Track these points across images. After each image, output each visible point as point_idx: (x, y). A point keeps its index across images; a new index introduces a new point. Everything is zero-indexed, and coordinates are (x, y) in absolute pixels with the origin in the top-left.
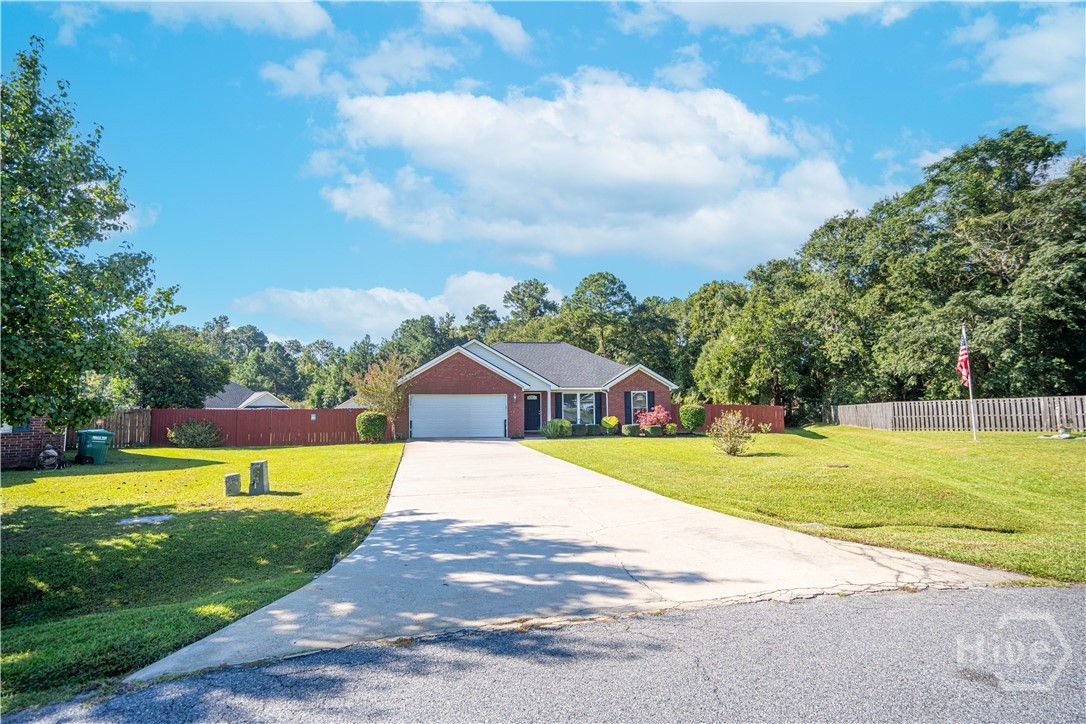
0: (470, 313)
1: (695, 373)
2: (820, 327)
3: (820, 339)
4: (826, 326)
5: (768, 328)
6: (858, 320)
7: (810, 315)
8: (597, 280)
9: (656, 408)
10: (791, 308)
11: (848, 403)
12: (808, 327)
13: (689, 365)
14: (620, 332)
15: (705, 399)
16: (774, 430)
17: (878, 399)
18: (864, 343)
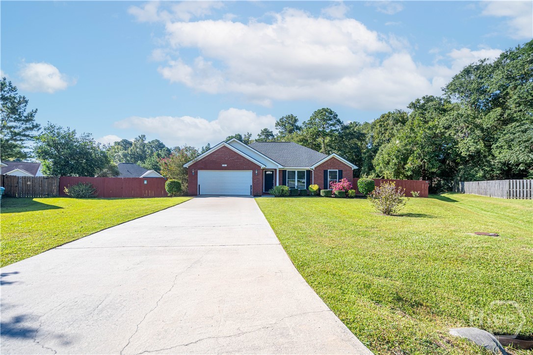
0: (260, 132)
1: (374, 162)
2: (455, 134)
3: (455, 142)
4: (459, 134)
5: (421, 134)
6: (482, 130)
7: (448, 128)
8: (322, 112)
9: (342, 180)
10: (437, 123)
11: (471, 180)
12: (447, 135)
13: (371, 157)
14: (334, 141)
15: (380, 177)
16: (421, 196)
17: (492, 178)
18: (485, 144)
